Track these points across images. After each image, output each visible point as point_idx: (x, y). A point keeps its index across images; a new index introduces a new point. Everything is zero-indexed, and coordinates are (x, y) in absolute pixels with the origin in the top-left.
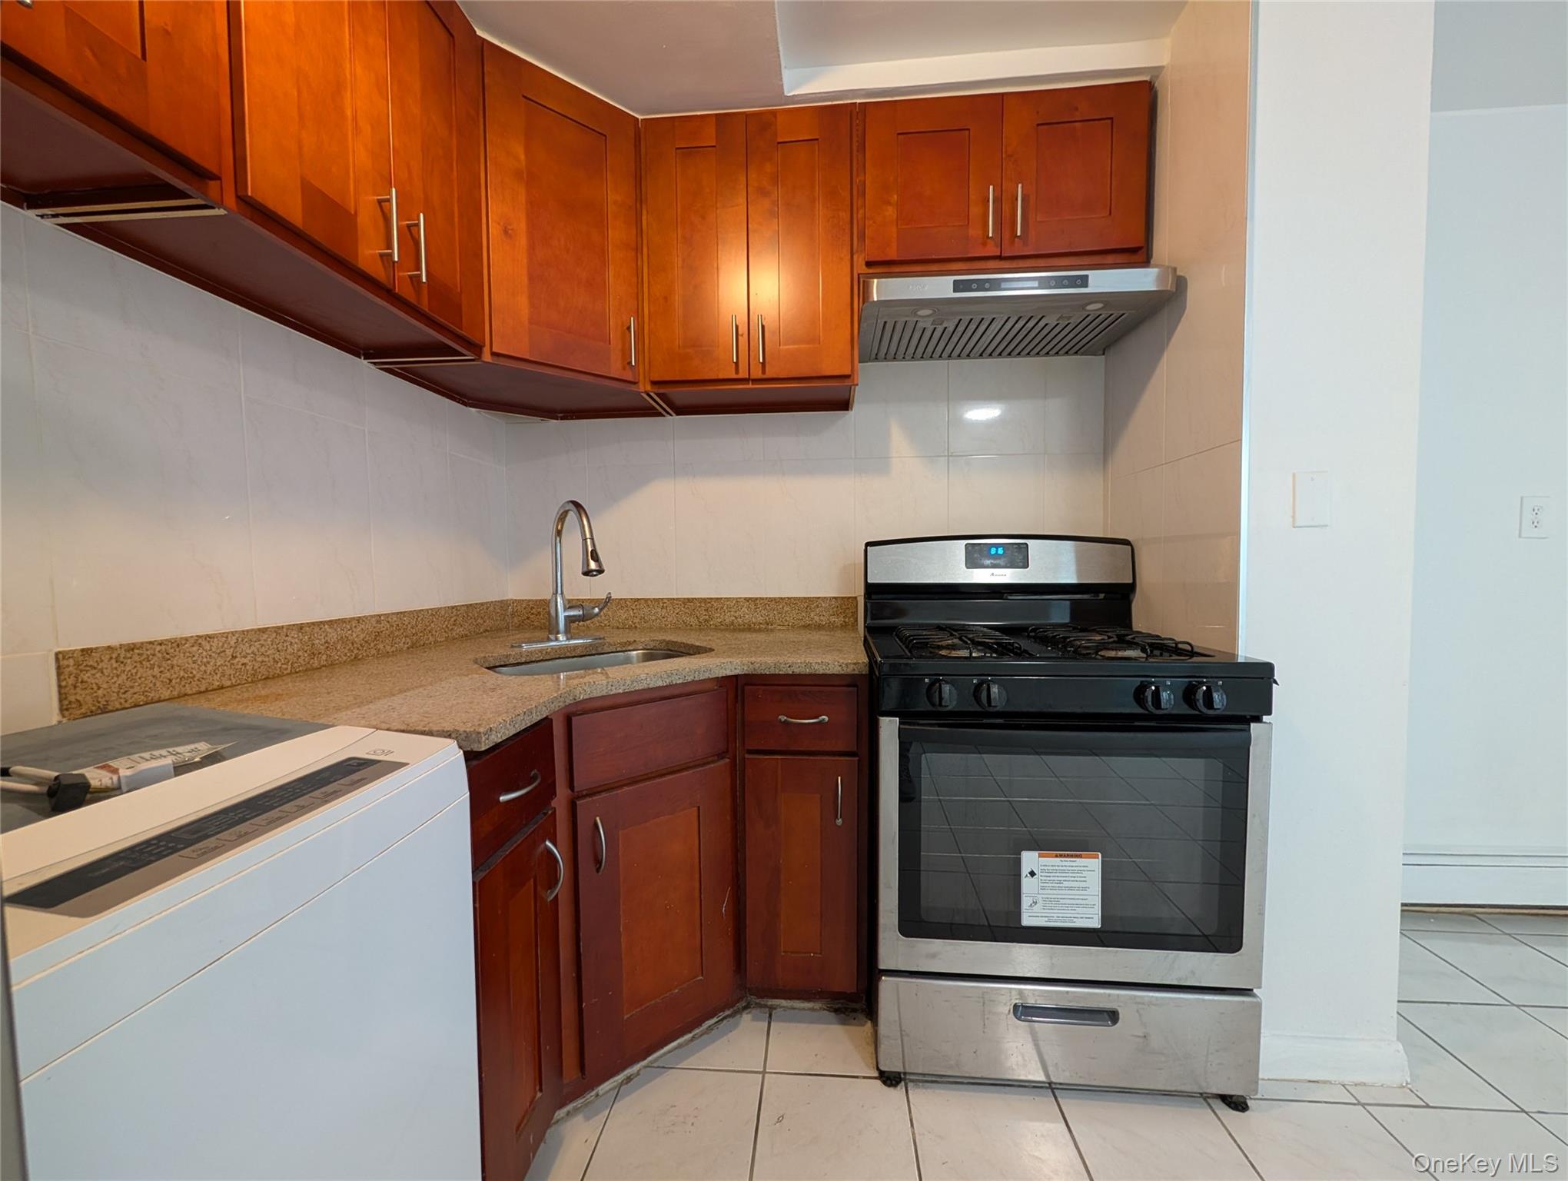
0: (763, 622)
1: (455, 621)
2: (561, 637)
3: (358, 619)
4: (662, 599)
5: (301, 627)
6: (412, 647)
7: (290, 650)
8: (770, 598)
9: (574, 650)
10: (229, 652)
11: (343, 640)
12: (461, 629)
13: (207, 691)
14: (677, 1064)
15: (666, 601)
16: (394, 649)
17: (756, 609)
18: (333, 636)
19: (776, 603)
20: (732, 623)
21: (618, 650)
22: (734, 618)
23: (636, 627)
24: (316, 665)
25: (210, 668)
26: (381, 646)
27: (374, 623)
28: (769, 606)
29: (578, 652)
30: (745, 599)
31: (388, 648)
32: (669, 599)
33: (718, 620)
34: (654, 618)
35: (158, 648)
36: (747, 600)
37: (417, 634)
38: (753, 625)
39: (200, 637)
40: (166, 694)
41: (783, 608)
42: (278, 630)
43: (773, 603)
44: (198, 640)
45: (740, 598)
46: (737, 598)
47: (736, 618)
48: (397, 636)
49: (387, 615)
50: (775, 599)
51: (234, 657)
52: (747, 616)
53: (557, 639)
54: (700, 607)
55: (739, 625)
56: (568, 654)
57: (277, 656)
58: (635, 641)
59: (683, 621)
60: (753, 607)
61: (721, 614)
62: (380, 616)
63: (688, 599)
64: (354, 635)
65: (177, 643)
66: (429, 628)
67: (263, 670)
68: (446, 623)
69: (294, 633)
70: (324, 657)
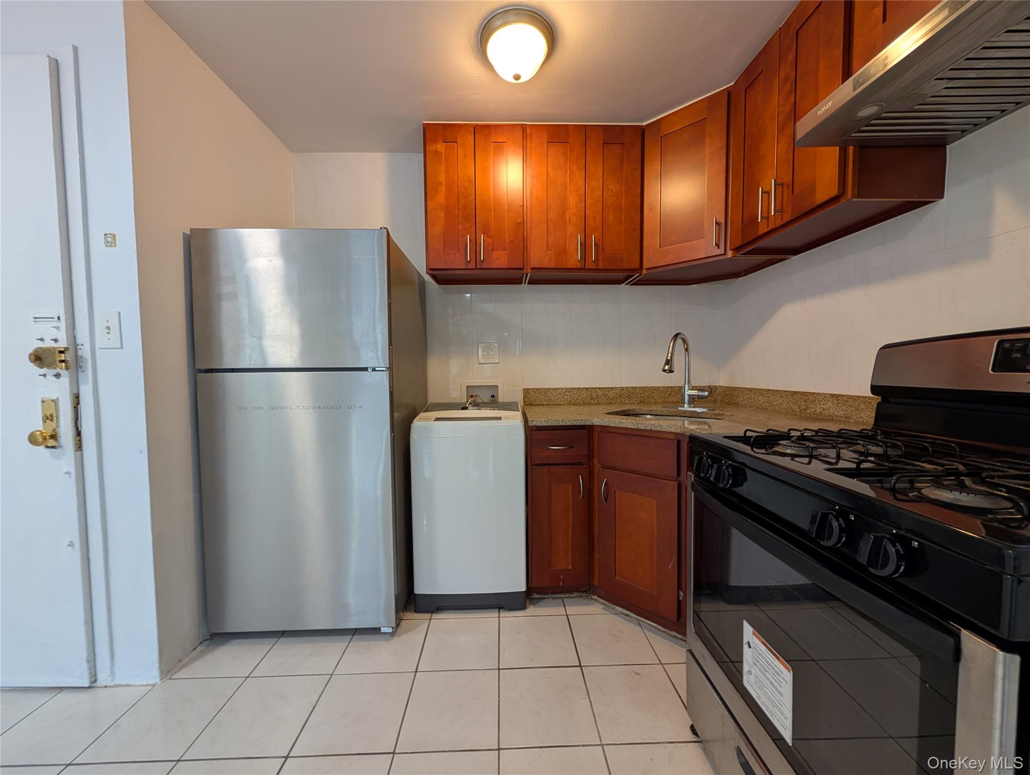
0: (843, 416)
1: (670, 394)
2: (686, 406)
3: (612, 388)
4: (781, 391)
5: (587, 389)
6: (641, 403)
7: (583, 396)
8: (849, 396)
9: (685, 413)
10: (563, 394)
11: (605, 395)
12: (675, 398)
13: (556, 404)
14: (646, 629)
15: (782, 392)
16: (629, 402)
17: (838, 404)
18: (600, 393)
19: (854, 400)
20: (821, 413)
21: (712, 417)
22: (822, 410)
23: (767, 409)
24: (593, 403)
25: (557, 398)
26: (623, 400)
27: (620, 391)
28: (848, 402)
29: (687, 414)
30: (831, 394)
31: (627, 401)
32: (784, 391)
33: (813, 410)
34: (776, 404)
35: (544, 390)
36: (832, 395)
37: (643, 397)
38: (835, 417)
39: (554, 388)
40: (545, 403)
41: (859, 405)
42: (579, 389)
43: (851, 400)
44: (554, 389)
45: (827, 394)
46: (825, 394)
47: (824, 410)
48: (632, 397)
49: (627, 388)
50: (853, 397)
51: (564, 396)
52: (831, 409)
53: (684, 407)
54: (801, 398)
55: (826, 416)
56: (682, 415)
57: (578, 397)
58: (723, 414)
59: (791, 408)
60: (836, 402)
61: (814, 405)
62: (623, 388)
63: (795, 392)
64: (610, 394)
65: (549, 389)
66: (652, 395)
67: (573, 401)
68: (664, 394)
69: (584, 391)
70: (596, 400)
